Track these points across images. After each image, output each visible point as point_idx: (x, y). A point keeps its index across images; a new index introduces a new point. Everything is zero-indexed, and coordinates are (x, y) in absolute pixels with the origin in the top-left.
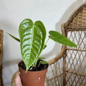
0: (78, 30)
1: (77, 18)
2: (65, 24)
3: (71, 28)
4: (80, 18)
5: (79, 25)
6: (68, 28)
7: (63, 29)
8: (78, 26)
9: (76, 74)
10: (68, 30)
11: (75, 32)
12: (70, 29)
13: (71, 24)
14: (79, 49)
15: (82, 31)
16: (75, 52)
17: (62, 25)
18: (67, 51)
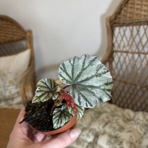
0: (128, 25)
1: (128, 8)
2: (110, 17)
3: (119, 23)
4: (131, 8)
5: (130, 18)
6: (115, 23)
7: (108, 24)
8: (128, 19)
9: (125, 83)
10: (114, 25)
11: (124, 28)
12: (117, 24)
13: (119, 16)
14: (130, 51)
15: (133, 25)
16: (125, 54)
17: (107, 19)
18: (114, 53)
